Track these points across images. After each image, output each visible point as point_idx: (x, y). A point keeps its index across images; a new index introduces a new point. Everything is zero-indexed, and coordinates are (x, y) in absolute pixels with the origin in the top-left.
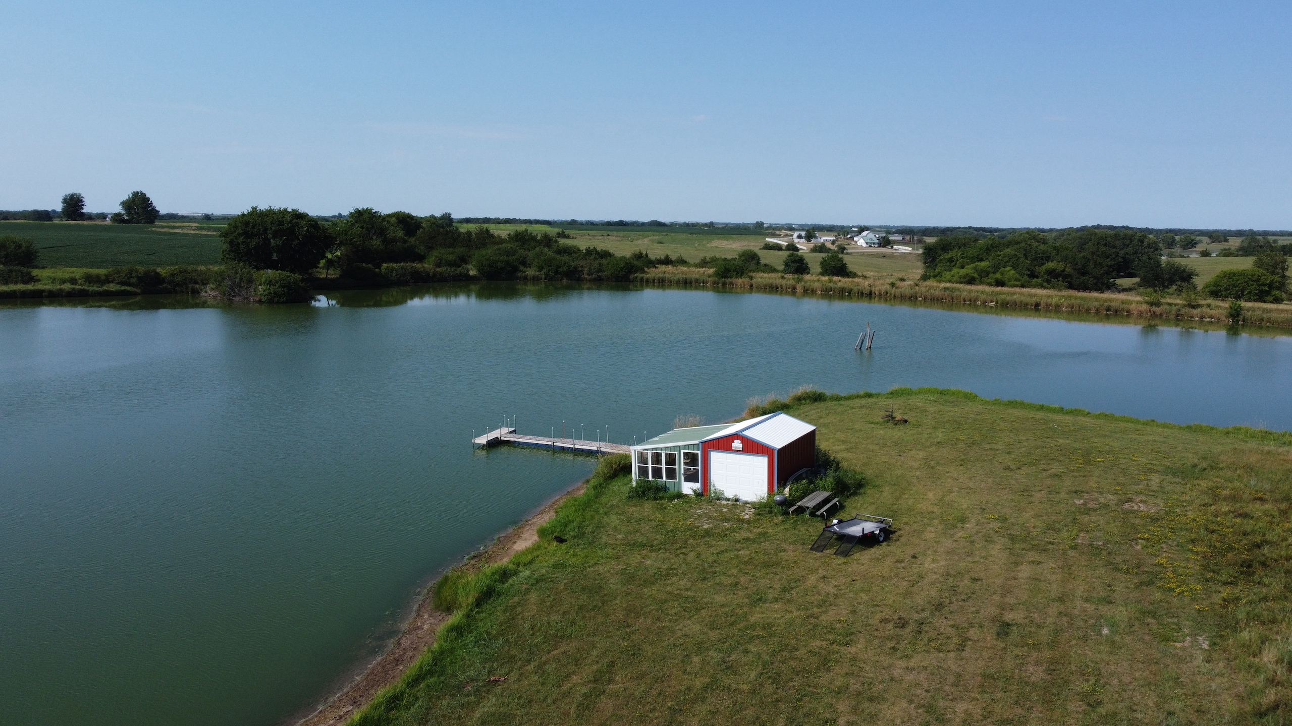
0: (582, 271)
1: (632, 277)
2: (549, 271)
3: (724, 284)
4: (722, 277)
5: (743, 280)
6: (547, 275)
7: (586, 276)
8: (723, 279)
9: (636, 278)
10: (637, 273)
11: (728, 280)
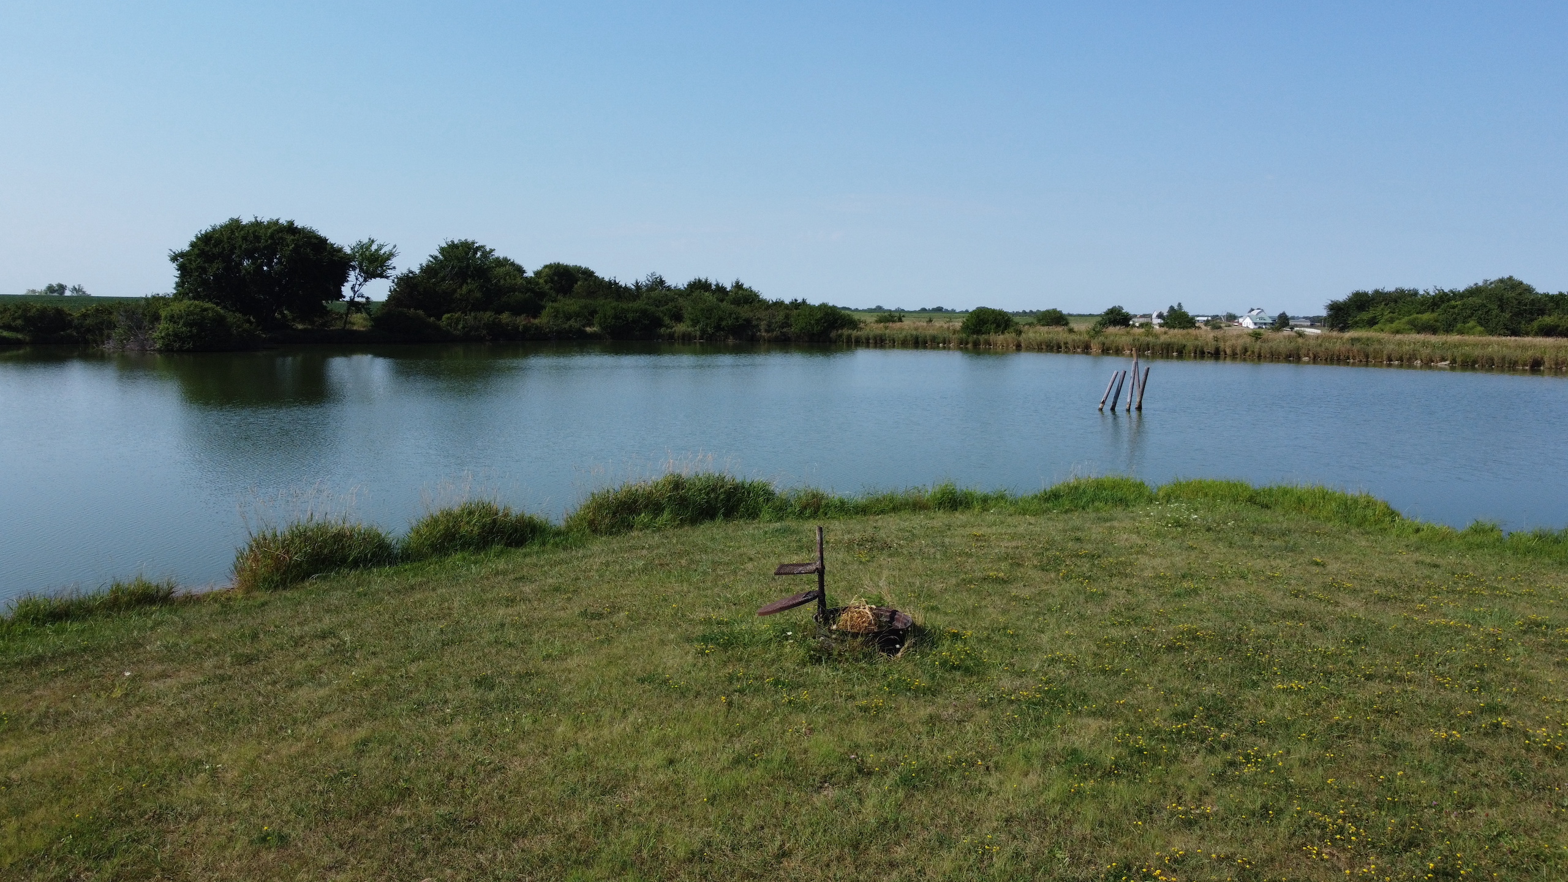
0: (757, 325)
1: (833, 334)
2: (707, 325)
3: (976, 344)
4: (973, 333)
5: (1007, 335)
6: (703, 331)
7: (763, 334)
8: (975, 336)
9: (841, 336)
10: (842, 329)
11: (982, 338)
